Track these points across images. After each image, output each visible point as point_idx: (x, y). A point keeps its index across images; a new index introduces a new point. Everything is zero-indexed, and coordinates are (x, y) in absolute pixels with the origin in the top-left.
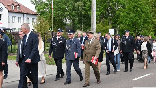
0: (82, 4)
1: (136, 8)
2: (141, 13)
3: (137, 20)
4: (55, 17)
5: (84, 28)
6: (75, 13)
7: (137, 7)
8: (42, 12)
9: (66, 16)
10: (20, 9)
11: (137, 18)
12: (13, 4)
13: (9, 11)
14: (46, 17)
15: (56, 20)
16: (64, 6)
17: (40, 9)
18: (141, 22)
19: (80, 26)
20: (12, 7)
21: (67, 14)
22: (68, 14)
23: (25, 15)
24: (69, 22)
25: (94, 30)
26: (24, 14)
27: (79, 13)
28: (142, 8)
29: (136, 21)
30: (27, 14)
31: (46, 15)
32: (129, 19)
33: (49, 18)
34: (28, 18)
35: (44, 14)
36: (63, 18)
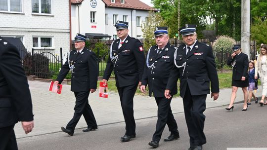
4: (184, 14)
5: (237, 32)
6: (221, 7)
8: (163, 7)
9: (205, 13)
10: (125, 3)
13: (106, 6)
14: (170, 15)
15: (187, 19)
17: (160, 2)
19: (229, 29)
21: (205, 7)
22: (209, 9)
23: (134, 11)
24: (211, 22)
25: (246, 35)
26: (132, 9)
27: (228, 6)
30: (137, 10)
31: (171, 10)
33: (174, 17)
34: (139, 17)
35: (166, 9)
36: (201, 16)
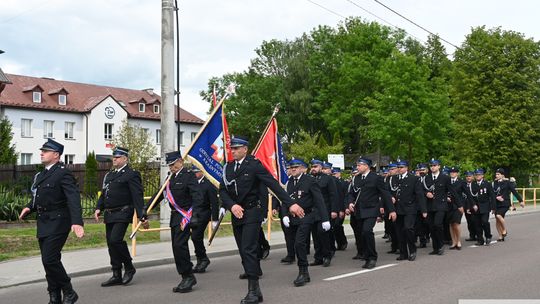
0: (308, 95)
1: (406, 97)
2: (419, 110)
3: (410, 129)
7: (408, 93)
10: (160, 112)
11: (407, 123)
12: (143, 100)
16: (263, 102)
18: (418, 133)
20: (142, 106)
28: (423, 96)
29: (405, 130)
32: (384, 128)
